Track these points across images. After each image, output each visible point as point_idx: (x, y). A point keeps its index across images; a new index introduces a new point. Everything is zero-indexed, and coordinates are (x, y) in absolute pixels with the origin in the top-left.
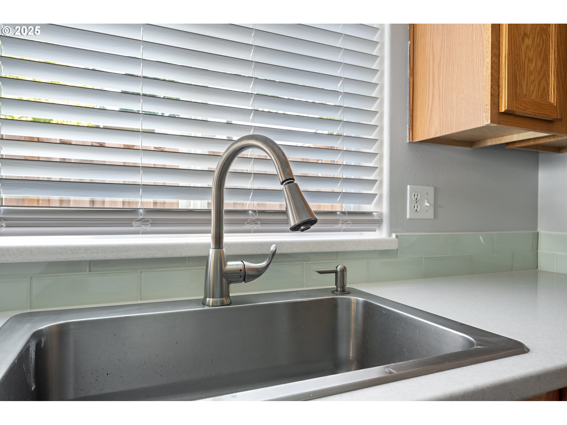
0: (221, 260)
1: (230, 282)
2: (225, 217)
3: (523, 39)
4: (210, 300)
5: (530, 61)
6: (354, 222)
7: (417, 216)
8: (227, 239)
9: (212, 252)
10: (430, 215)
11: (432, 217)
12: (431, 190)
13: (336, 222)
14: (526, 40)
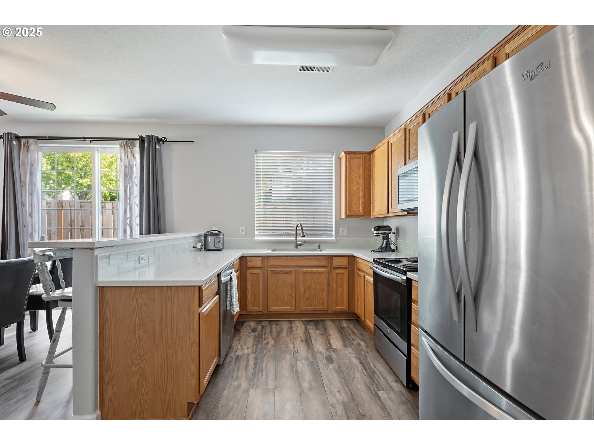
0: (296, 242)
1: (298, 246)
2: (297, 235)
3: (353, 201)
4: (295, 248)
5: (355, 204)
6: (326, 236)
7: (343, 234)
8: (298, 239)
9: (295, 241)
10: (347, 234)
11: (347, 235)
12: (347, 229)
13: (322, 236)
14: (354, 201)
